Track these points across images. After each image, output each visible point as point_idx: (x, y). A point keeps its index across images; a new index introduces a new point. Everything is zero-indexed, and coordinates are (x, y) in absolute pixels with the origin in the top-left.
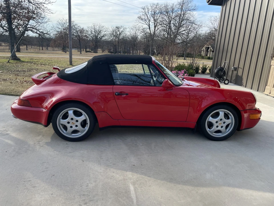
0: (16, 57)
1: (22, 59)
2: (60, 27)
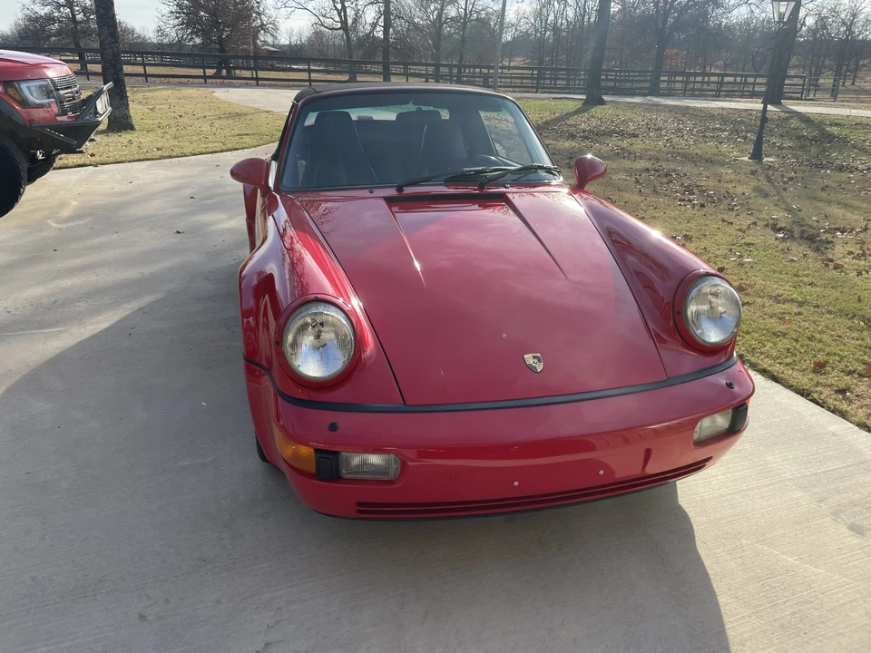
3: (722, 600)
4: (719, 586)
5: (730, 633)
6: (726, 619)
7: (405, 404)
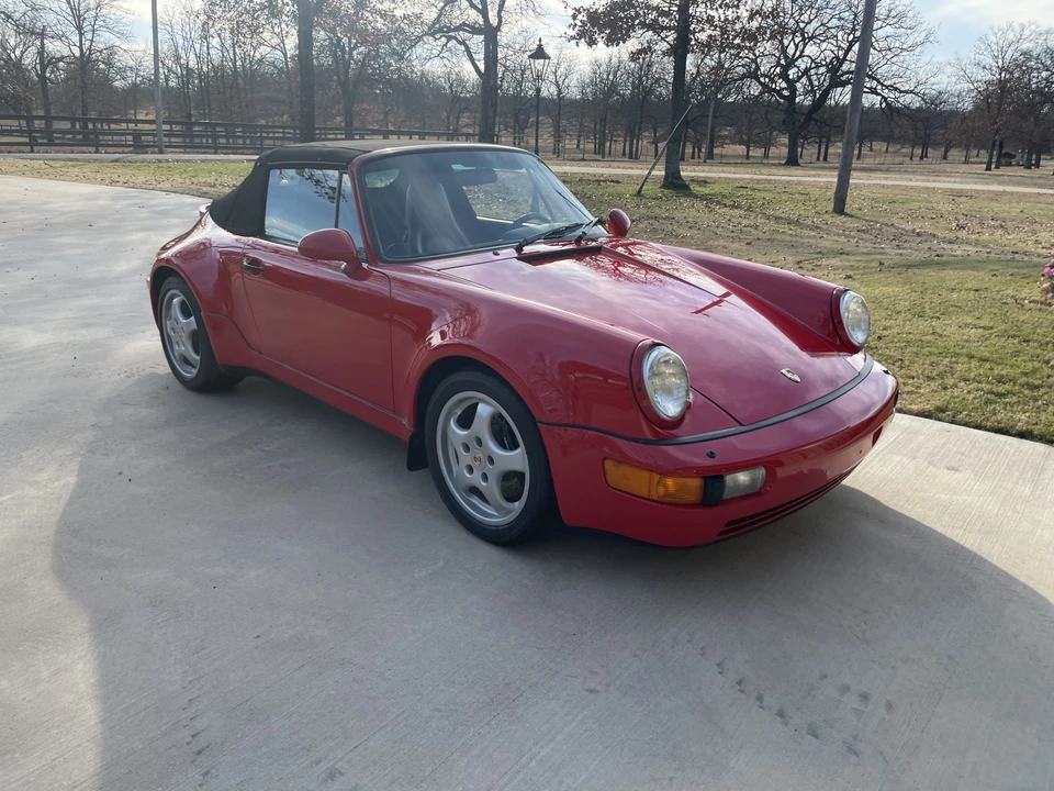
0: (680, 177)
1: (695, 188)
2: (989, 61)
3: (940, 530)
4: (928, 523)
5: (968, 546)
6: (957, 540)
7: (741, 425)
